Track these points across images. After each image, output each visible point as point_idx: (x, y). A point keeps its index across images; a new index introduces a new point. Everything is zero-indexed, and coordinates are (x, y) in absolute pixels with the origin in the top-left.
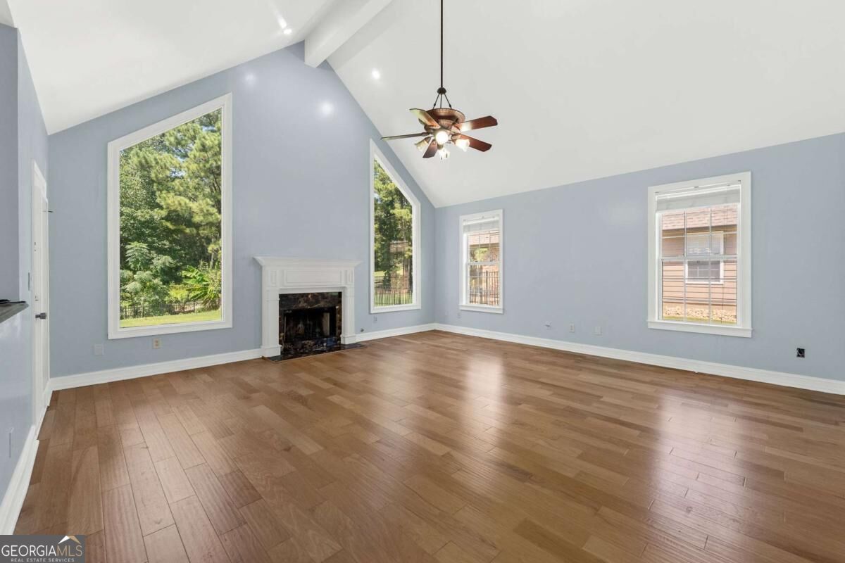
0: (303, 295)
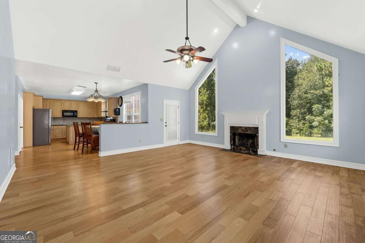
0: (240, 127)
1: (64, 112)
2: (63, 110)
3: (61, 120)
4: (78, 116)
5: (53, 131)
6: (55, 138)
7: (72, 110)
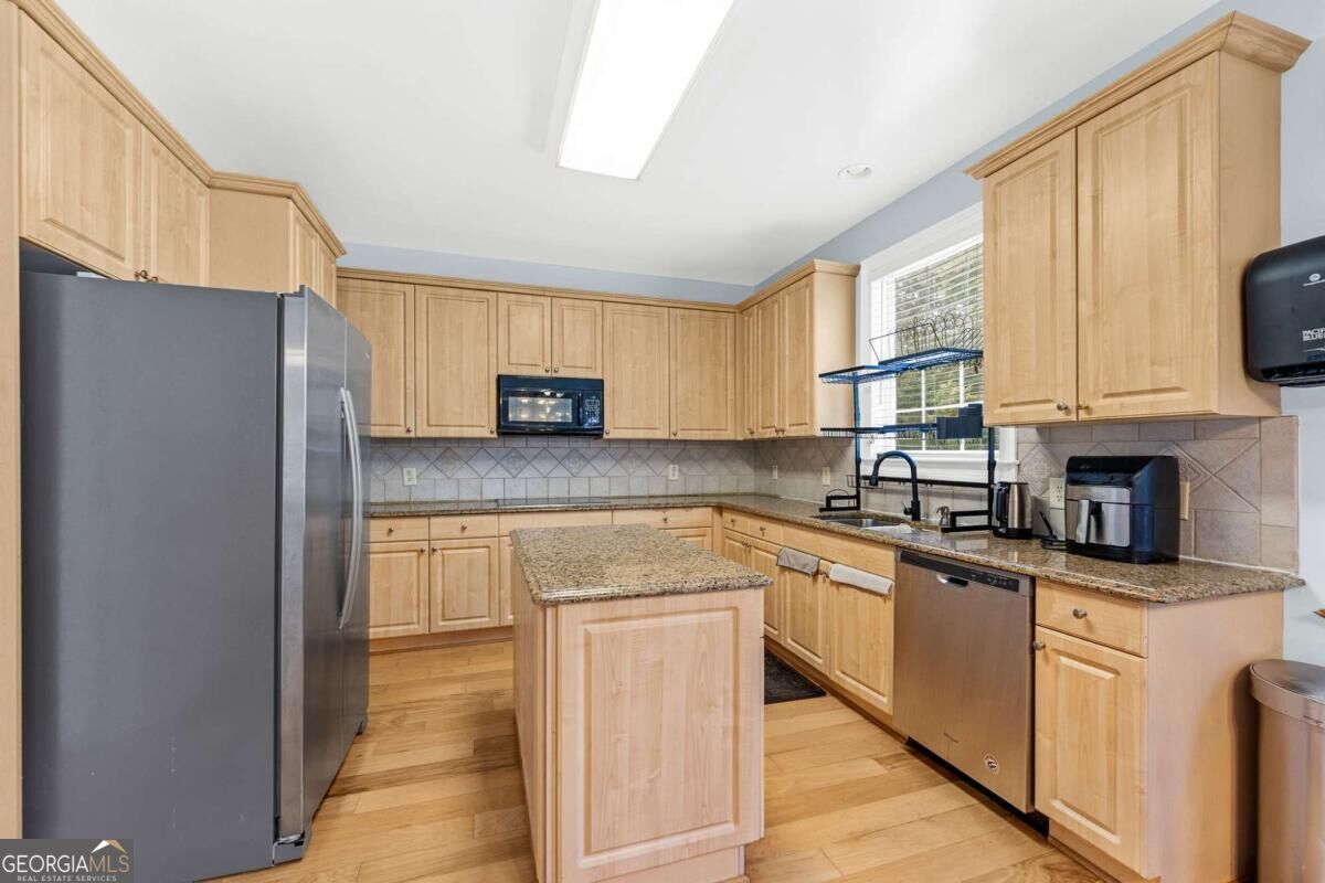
1: (508, 386)
2: (503, 372)
3: (492, 463)
4: (612, 431)
5: (425, 557)
6: (441, 625)
7: (564, 373)
